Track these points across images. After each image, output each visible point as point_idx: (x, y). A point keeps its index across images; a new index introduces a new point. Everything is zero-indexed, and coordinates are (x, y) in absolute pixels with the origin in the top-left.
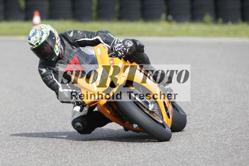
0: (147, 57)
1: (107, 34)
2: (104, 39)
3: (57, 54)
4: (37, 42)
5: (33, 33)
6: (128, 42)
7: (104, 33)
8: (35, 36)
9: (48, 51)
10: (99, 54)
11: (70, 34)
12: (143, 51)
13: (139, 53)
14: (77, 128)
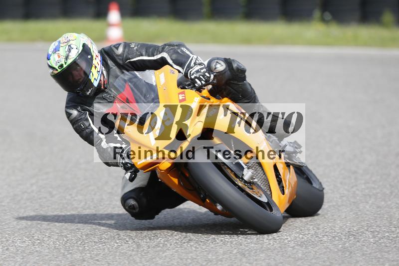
0: (252, 88)
1: (179, 48)
3: (96, 84)
4: (61, 63)
5: (54, 47)
6: (217, 62)
7: (175, 47)
8: (57, 53)
9: (80, 79)
10: (162, 84)
11: (117, 49)
12: (244, 78)
13: (236, 82)
14: (130, 209)
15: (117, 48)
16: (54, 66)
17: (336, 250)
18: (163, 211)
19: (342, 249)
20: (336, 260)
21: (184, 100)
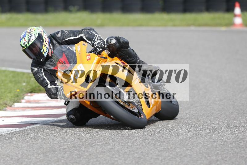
1: (90, 31)
3: (45, 55)
4: (26, 44)
5: (23, 35)
8: (24, 38)
10: (78, 51)
13: (123, 49)
14: (71, 120)
15: (58, 34)
16: (23, 45)
21: (90, 59)
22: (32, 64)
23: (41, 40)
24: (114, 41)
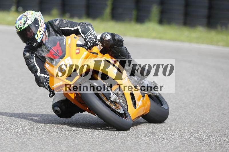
2: (82, 30)
3: (39, 41)
4: (21, 27)
5: (20, 17)
6: (106, 35)
7: (86, 25)
8: (20, 20)
9: (31, 37)
13: (117, 47)
14: (56, 112)
15: (55, 21)
16: (18, 27)
17: (18, 143)
18: (76, 114)
19: (21, 142)
20: (18, 149)
21: (79, 53)
22: (25, 49)
23: (37, 25)
24: (108, 37)
